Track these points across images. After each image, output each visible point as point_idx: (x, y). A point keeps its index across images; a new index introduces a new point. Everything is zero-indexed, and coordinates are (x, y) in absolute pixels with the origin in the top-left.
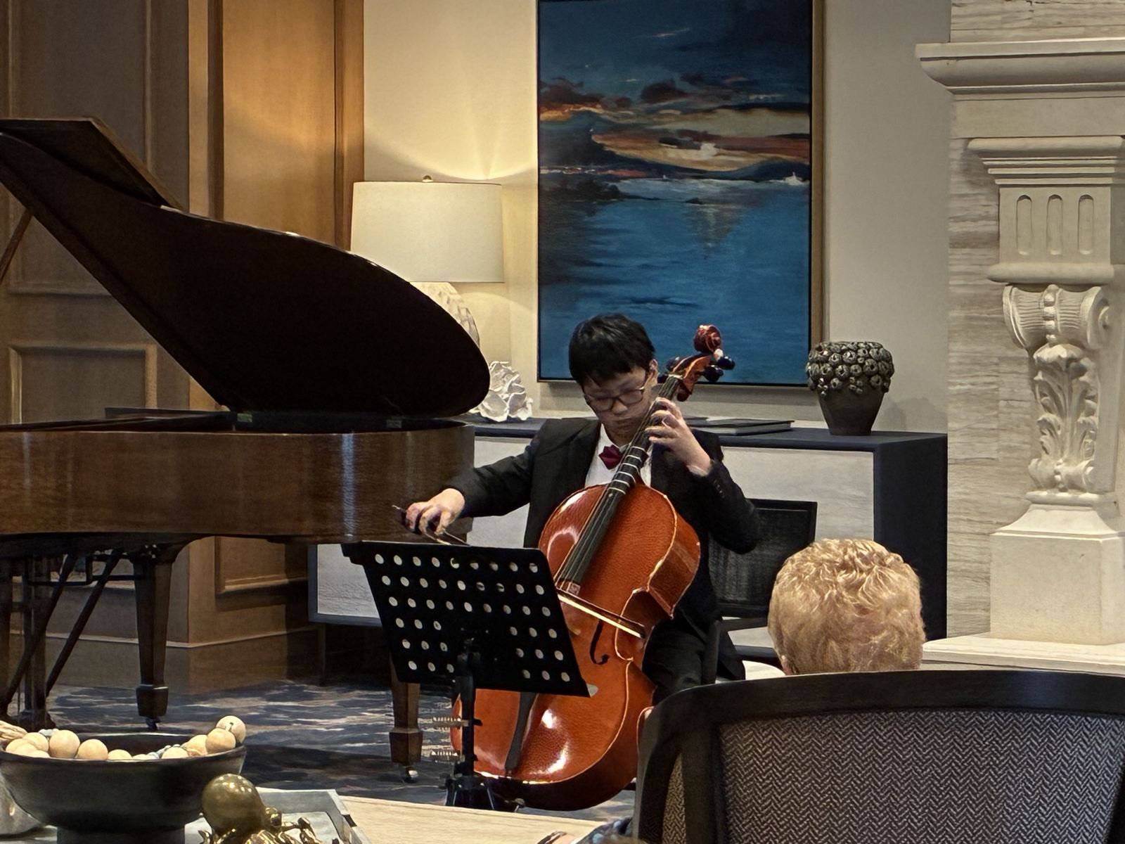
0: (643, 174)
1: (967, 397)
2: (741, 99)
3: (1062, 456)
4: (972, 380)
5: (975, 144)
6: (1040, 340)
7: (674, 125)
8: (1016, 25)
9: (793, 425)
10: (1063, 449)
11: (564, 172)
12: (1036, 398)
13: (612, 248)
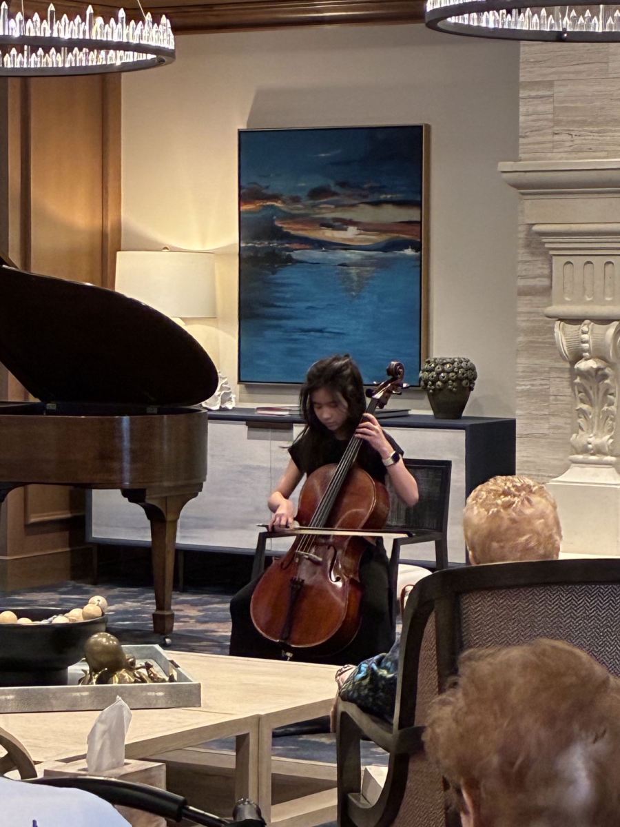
0: (308, 247)
1: (528, 394)
2: (375, 197)
3: (592, 432)
4: (532, 383)
5: (536, 228)
6: (578, 357)
7: (329, 215)
8: (561, 150)
9: (410, 413)
10: (592, 428)
11: (256, 245)
12: (575, 394)
13: (288, 296)
